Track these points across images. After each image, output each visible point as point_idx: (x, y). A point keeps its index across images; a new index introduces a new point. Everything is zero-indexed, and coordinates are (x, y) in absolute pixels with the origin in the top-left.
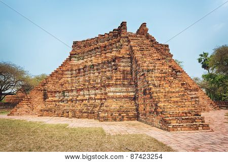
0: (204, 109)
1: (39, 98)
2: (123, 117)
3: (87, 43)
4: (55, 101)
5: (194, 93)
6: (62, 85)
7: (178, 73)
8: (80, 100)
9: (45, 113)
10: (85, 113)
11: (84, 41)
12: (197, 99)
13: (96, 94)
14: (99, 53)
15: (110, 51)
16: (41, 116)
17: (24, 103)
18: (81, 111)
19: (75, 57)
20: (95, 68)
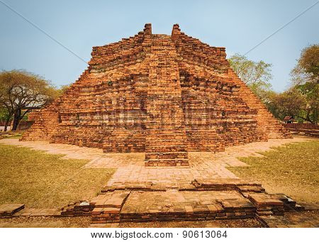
0: (260, 138)
1: (53, 120)
2: (130, 148)
3: (110, 49)
4: (69, 125)
5: (250, 116)
6: (78, 105)
7: (233, 89)
8: (93, 126)
9: (57, 139)
10: (95, 141)
11: (106, 46)
12: (254, 125)
13: (110, 120)
14: (122, 65)
15: (133, 62)
16: (53, 142)
17: (37, 126)
18: (91, 140)
19: (96, 69)
20: (114, 85)
